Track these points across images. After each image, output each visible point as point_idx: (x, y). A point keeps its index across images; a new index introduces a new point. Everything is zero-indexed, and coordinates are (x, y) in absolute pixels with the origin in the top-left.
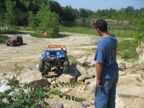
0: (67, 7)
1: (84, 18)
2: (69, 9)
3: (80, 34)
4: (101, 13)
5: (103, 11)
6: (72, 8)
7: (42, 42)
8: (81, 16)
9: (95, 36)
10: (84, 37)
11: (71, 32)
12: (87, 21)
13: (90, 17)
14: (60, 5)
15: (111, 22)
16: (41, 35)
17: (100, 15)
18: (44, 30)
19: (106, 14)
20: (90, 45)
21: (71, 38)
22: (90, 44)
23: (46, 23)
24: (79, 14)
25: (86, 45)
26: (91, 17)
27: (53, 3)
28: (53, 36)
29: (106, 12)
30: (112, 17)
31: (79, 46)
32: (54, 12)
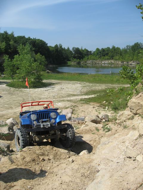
0: (56, 46)
1: (78, 60)
2: (59, 49)
3: (69, 82)
4: (100, 53)
5: (103, 50)
6: (63, 47)
7: (21, 94)
8: (74, 57)
9: (87, 84)
10: (74, 86)
11: (58, 79)
12: (83, 63)
13: (86, 58)
14: (47, 44)
15: (114, 64)
16: (20, 85)
17: (100, 56)
18: (23, 78)
19: (107, 54)
20: (79, 95)
21: (57, 87)
22: (79, 93)
23: (24, 69)
24: (73, 55)
25: (74, 95)
26: (88, 58)
27: (37, 41)
28: (34, 85)
29: (107, 51)
30: (114, 58)
31: (65, 97)
32: (39, 54)
